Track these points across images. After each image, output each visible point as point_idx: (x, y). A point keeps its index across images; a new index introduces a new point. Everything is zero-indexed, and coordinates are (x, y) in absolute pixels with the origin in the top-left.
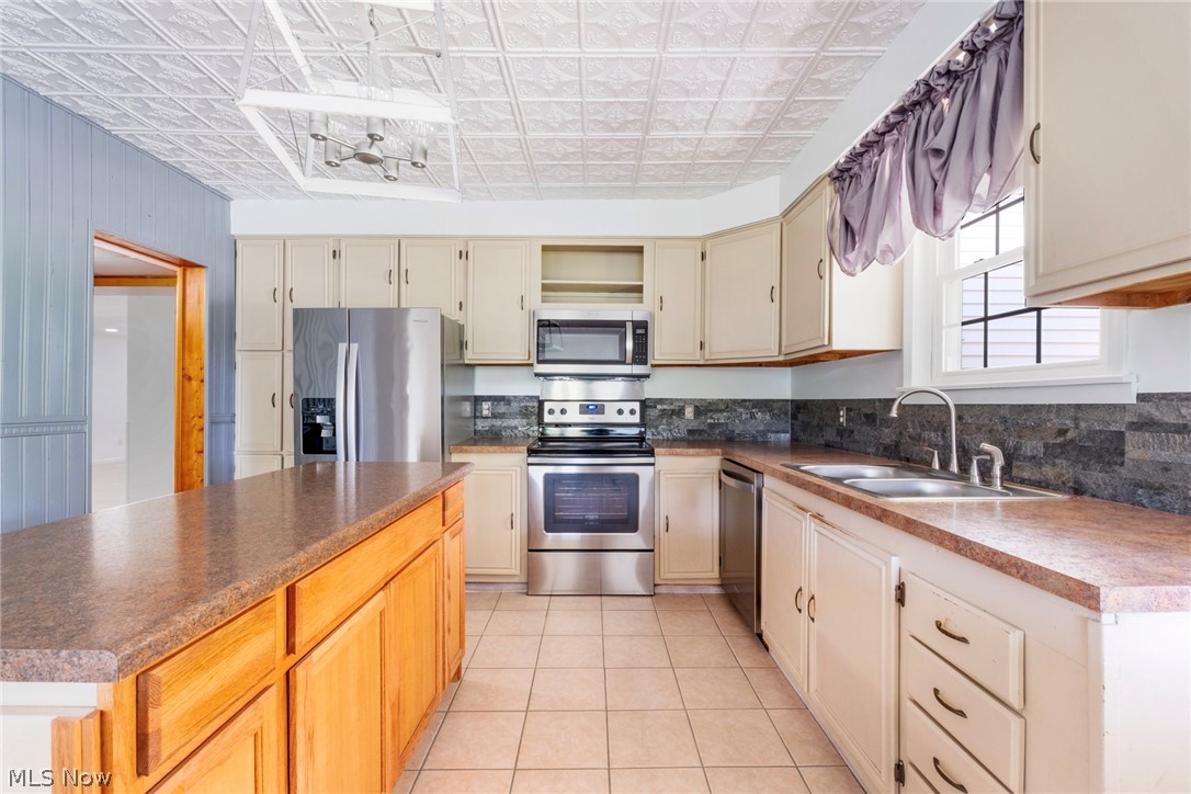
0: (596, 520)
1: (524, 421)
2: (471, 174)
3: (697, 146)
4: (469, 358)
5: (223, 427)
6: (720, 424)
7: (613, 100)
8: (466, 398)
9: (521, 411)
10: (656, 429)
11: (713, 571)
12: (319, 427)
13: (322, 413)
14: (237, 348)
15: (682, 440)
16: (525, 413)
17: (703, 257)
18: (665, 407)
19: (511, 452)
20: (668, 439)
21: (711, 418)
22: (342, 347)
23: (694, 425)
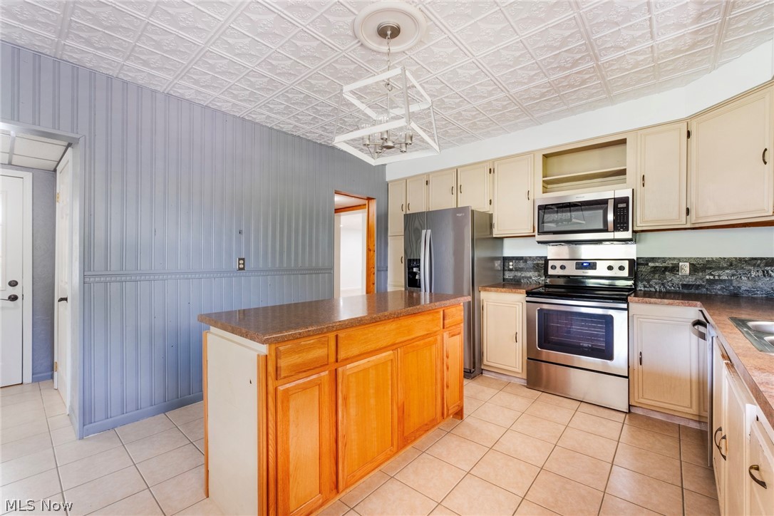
0: (588, 347)
1: (536, 274)
2: (488, 123)
3: (652, 51)
4: (496, 233)
5: (383, 272)
6: (722, 281)
7: (558, 52)
8: (497, 259)
9: (534, 267)
10: (648, 282)
11: (691, 408)
12: (415, 274)
13: (415, 267)
14: (389, 234)
15: (675, 293)
16: (536, 268)
17: (689, 134)
18: (657, 264)
19: (515, 293)
20: (660, 292)
21: (711, 274)
22: (424, 232)
23: (691, 280)
